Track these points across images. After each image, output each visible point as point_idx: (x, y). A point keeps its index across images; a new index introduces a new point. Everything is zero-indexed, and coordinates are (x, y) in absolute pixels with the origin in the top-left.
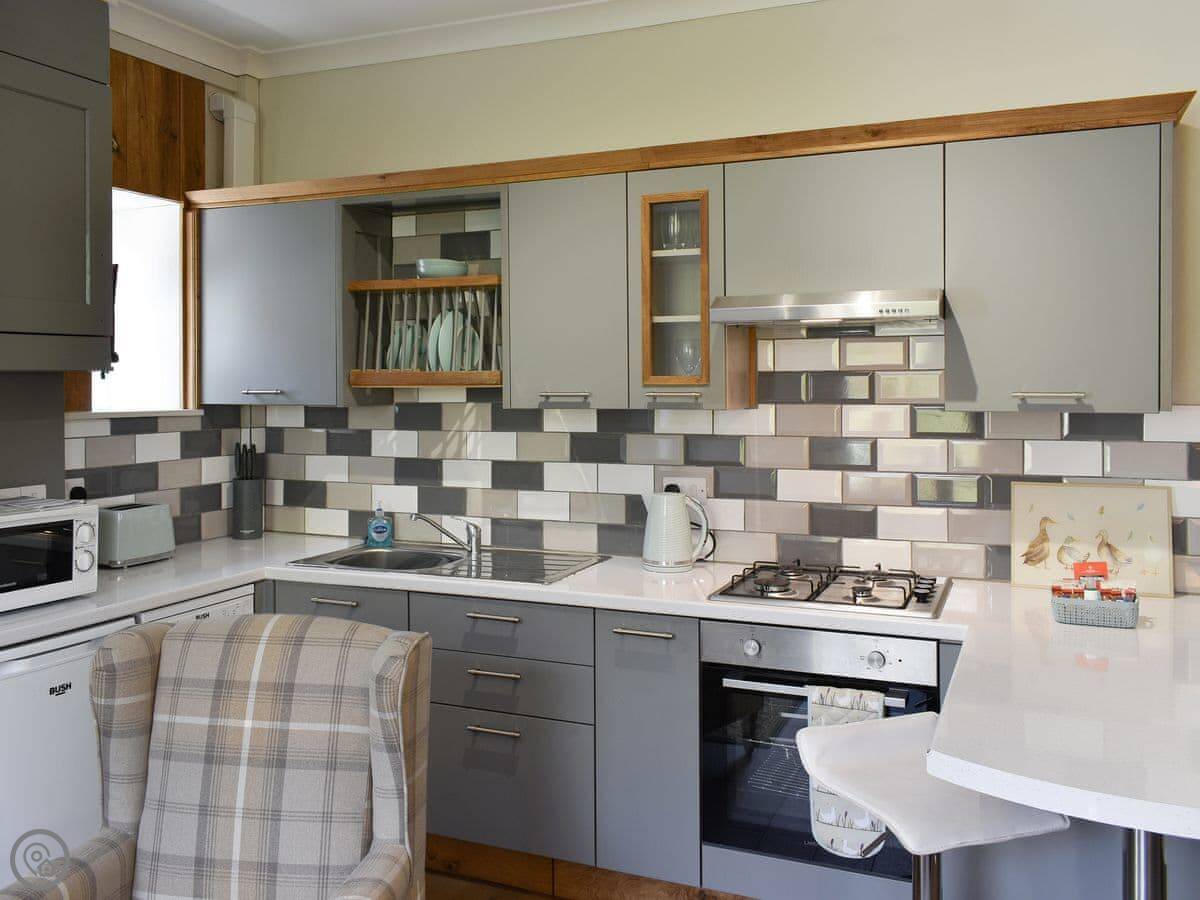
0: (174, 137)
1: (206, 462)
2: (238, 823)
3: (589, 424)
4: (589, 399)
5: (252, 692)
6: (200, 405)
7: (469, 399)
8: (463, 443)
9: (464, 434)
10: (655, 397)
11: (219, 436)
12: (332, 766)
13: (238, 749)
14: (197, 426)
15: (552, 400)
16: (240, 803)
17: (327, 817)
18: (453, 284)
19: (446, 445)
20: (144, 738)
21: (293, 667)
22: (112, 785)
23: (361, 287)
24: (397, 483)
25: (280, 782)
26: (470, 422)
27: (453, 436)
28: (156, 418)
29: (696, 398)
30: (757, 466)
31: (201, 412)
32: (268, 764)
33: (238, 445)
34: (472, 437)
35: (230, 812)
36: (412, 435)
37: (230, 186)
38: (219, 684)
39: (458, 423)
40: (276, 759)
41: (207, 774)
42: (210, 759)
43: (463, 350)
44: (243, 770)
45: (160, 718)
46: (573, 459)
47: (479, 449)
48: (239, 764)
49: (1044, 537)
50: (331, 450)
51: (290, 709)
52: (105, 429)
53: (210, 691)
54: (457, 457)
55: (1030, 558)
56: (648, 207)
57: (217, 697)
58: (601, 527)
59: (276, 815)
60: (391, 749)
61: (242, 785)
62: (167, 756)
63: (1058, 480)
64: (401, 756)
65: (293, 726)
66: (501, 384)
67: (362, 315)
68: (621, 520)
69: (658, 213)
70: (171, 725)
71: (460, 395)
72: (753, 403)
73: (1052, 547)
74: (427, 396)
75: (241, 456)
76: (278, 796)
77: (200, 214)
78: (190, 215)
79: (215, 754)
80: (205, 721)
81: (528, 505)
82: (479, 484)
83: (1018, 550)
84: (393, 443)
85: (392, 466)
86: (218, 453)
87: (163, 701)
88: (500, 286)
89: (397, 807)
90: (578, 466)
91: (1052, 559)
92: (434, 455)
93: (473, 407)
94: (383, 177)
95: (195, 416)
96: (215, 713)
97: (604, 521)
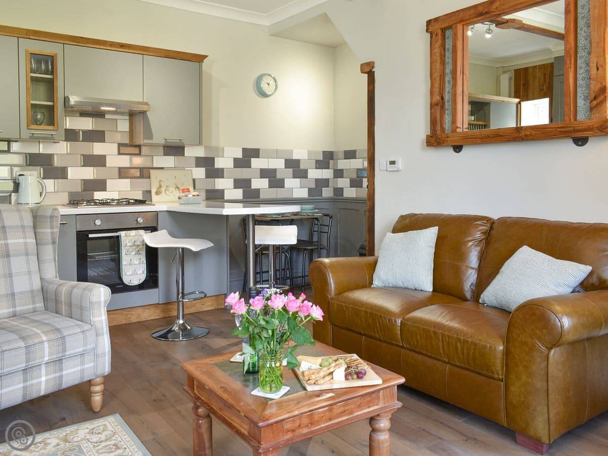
10: (33, 134)
12: (27, 254)
17: (29, 273)
25: (10, 263)
29: (52, 135)
30: (59, 166)
32: (3, 257)
40: (6, 254)
49: (160, 187)
51: (7, 235)
55: (157, 193)
56: (29, 54)
59: (10, 275)
60: (54, 243)
63: (162, 168)
64: (56, 246)
65: (9, 241)
73: (163, 189)
76: (10, 268)
83: (153, 191)
91: (163, 193)
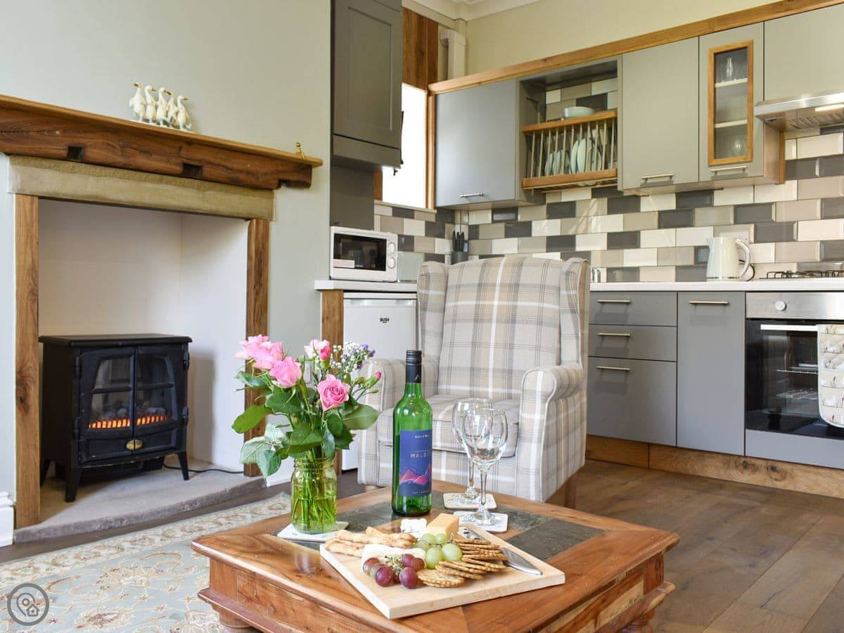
0: (423, 54)
1: (438, 240)
2: (492, 350)
3: (670, 204)
4: (673, 179)
5: (498, 288)
6: (435, 208)
7: (593, 196)
8: (588, 224)
9: (590, 218)
10: (716, 172)
11: (444, 227)
12: (540, 323)
13: (491, 315)
14: (433, 219)
15: (649, 181)
16: (493, 341)
17: (538, 348)
18: (585, 120)
19: (579, 225)
20: (442, 315)
21: (519, 275)
22: (426, 337)
23: (530, 128)
24: (547, 252)
25: (513, 331)
26: (594, 210)
27: (583, 220)
28: (413, 210)
29: (744, 169)
30: (784, 221)
31: (436, 211)
32: (507, 322)
33: (454, 232)
34: (594, 220)
35: (488, 346)
36: (558, 222)
37: (452, 78)
38: (480, 285)
39: (586, 212)
40: (511, 319)
41: (475, 328)
42: (477, 320)
43: (592, 162)
44: (494, 325)
45: (449, 304)
46: (660, 227)
47: (599, 226)
48: (491, 322)
50: (508, 235)
51: (517, 296)
52: (389, 212)
53: (476, 288)
54: (585, 232)
56: (713, 55)
57: (479, 291)
58: (677, 268)
59: (511, 346)
60: (573, 311)
61: (493, 332)
62: (454, 321)
64: (578, 316)
65: (519, 303)
66: (616, 176)
67: (529, 148)
68: (691, 262)
69: (720, 57)
70: (456, 306)
71: (587, 194)
72: (782, 180)
74: (566, 197)
75: (456, 241)
76: (512, 338)
77: (436, 97)
78: (431, 98)
79: (479, 318)
80: (474, 303)
81: (630, 258)
82: (598, 248)
84: (545, 227)
85: (544, 242)
86: (443, 237)
87: (451, 295)
88: (616, 119)
89: (575, 344)
90: (663, 231)
92: (571, 232)
93: (595, 201)
94: (545, 60)
95: (432, 213)
96: (478, 298)
97: (679, 264)
